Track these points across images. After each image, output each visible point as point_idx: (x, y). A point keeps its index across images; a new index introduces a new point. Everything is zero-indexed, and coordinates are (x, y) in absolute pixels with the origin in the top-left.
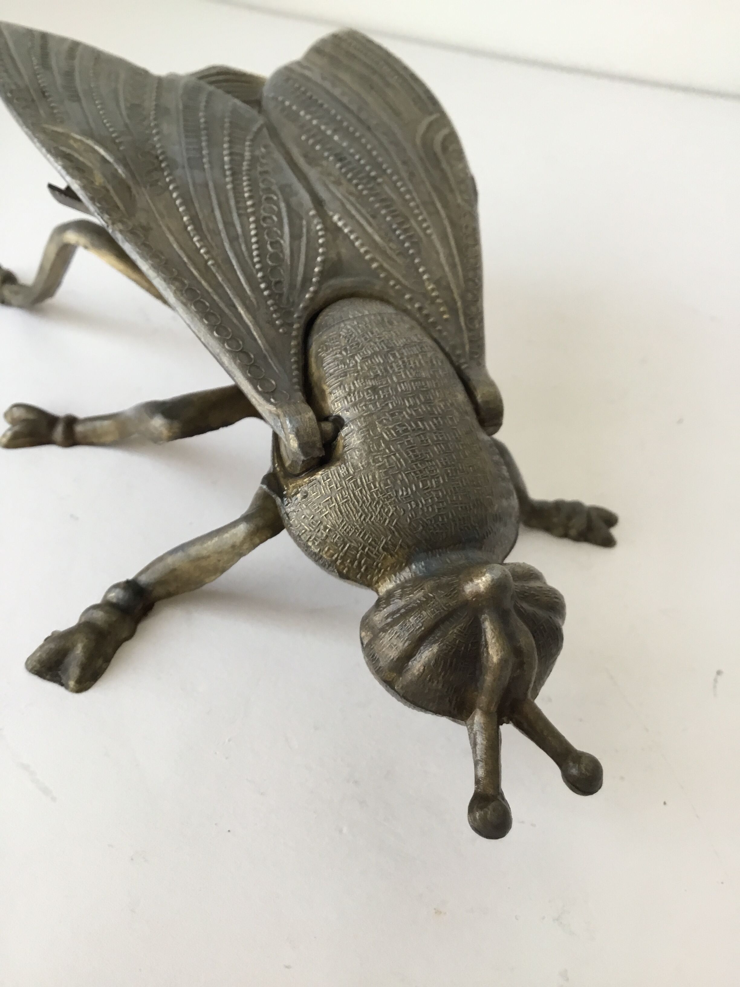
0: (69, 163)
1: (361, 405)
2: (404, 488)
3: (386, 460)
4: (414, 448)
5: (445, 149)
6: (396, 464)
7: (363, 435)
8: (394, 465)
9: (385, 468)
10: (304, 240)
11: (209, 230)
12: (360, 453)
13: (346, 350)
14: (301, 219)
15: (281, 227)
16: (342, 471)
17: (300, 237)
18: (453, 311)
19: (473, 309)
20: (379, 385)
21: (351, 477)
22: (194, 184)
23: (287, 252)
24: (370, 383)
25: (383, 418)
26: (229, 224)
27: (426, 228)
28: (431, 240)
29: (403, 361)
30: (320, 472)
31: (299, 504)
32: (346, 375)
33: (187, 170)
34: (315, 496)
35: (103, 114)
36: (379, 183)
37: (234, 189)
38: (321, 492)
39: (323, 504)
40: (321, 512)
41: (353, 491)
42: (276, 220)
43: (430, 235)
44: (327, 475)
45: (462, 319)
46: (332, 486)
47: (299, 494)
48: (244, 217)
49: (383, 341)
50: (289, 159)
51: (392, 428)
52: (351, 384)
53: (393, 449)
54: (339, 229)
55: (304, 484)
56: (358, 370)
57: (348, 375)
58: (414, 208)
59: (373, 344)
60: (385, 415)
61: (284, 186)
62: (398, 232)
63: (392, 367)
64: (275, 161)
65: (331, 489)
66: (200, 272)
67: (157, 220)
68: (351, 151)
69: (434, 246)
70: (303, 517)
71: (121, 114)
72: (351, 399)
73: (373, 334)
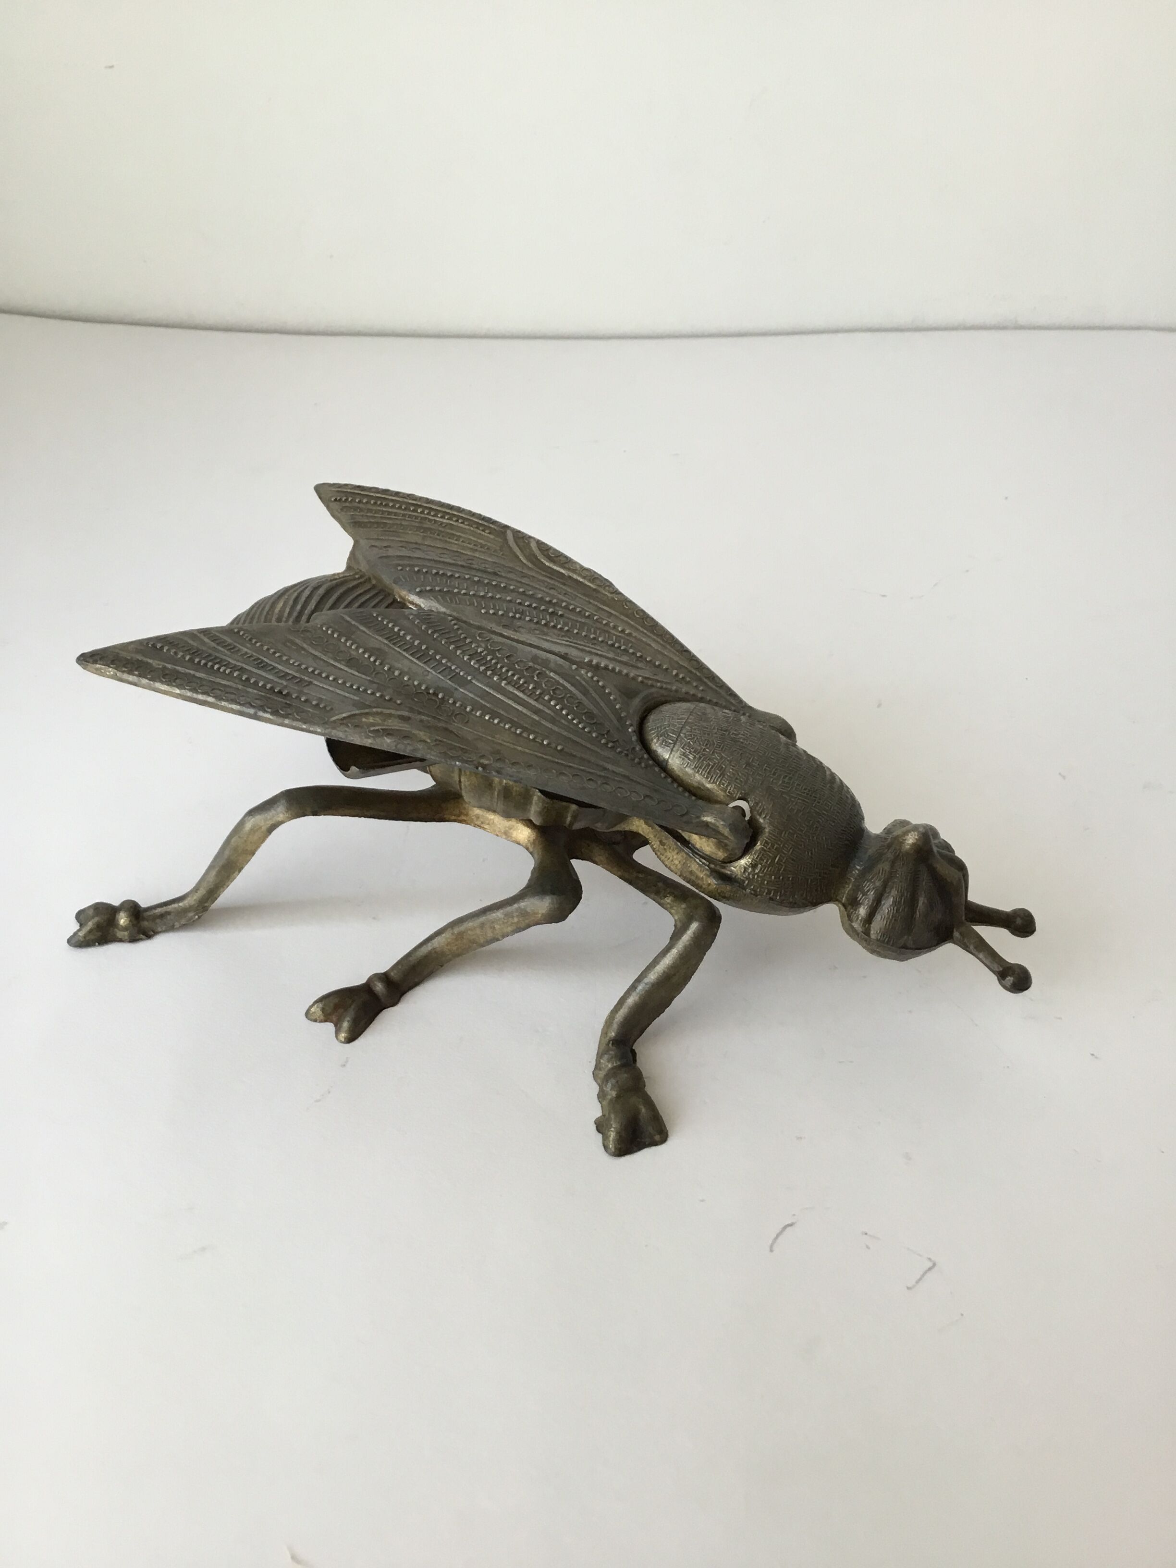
0: (394, 738)
1: (751, 781)
2: (820, 817)
6: (804, 804)
7: (769, 799)
9: (800, 811)
12: (778, 813)
14: (574, 677)
15: (570, 691)
16: (775, 833)
17: (588, 691)
21: (784, 832)
22: (481, 698)
23: (591, 707)
25: (772, 780)
26: (538, 712)
27: (623, 631)
28: (635, 637)
29: (742, 735)
30: (759, 844)
31: (756, 877)
32: (722, 767)
33: (461, 690)
34: (766, 862)
35: (344, 683)
36: (561, 616)
37: (509, 683)
38: (770, 857)
39: (777, 863)
40: (779, 870)
41: (791, 840)
42: (562, 688)
43: (630, 635)
44: (766, 842)
45: (709, 683)
46: (775, 847)
47: (750, 870)
48: (541, 700)
49: (718, 729)
50: (502, 635)
51: (782, 783)
52: (731, 770)
53: (795, 796)
54: (597, 667)
55: (750, 860)
56: (726, 758)
57: (724, 766)
58: (600, 620)
59: (716, 735)
60: (771, 777)
61: (535, 659)
62: (616, 645)
63: (742, 743)
64: (503, 644)
65: (776, 849)
66: (562, 759)
67: (493, 741)
68: (519, 601)
69: (642, 641)
70: (766, 882)
71: (354, 675)
72: (741, 781)
73: (707, 728)
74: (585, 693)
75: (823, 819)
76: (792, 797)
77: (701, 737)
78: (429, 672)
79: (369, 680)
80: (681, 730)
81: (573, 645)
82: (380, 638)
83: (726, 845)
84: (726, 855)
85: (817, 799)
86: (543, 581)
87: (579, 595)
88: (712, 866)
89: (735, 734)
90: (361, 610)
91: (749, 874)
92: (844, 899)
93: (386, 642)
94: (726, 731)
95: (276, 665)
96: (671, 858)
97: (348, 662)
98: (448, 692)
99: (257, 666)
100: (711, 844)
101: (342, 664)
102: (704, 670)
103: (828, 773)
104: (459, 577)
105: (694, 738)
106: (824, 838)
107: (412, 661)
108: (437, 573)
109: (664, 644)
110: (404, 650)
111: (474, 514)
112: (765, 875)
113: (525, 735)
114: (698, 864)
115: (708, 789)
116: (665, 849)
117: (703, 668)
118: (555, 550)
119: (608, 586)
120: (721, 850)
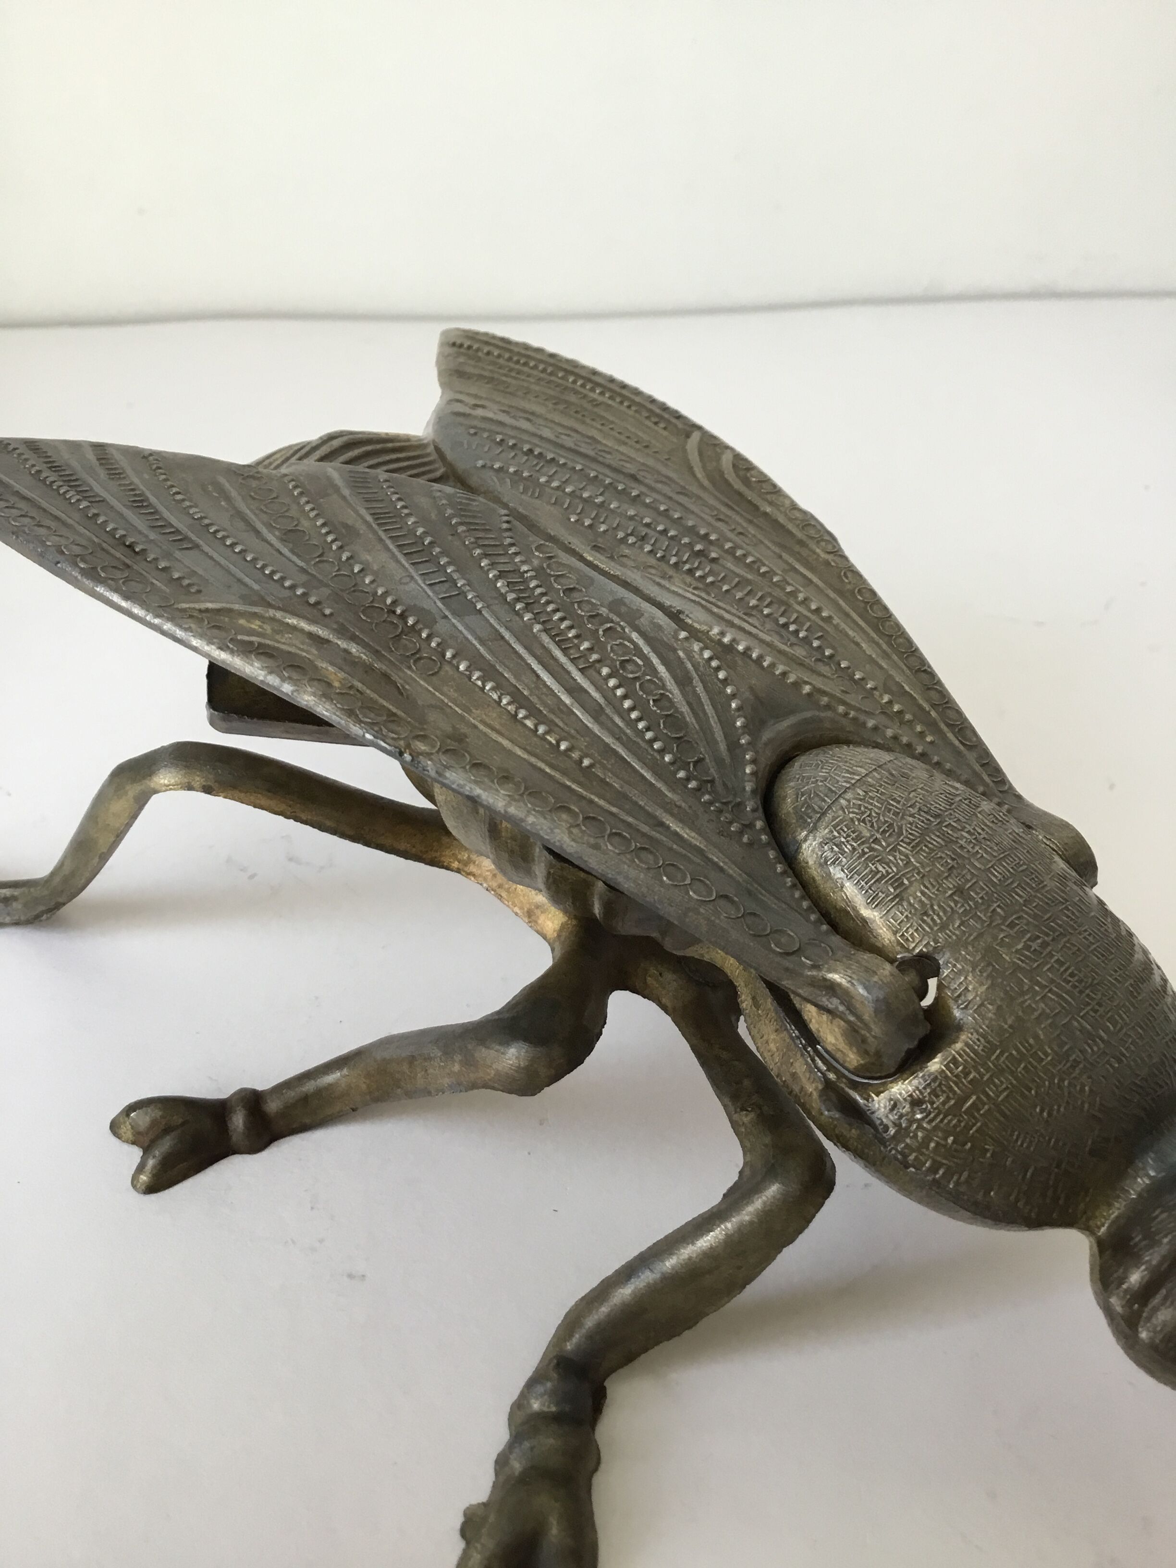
0: (271, 662)
1: (956, 926)
2: (1090, 1042)
3: (1042, 1005)
4: (1070, 971)
5: (746, 482)
6: (1060, 1004)
7: (985, 974)
8: (1059, 1008)
9: (1048, 1017)
10: (696, 681)
11: (552, 711)
12: (995, 1007)
13: (876, 841)
14: (675, 650)
15: (655, 671)
16: (979, 1046)
17: (690, 680)
18: (932, 726)
19: (950, 713)
20: (965, 884)
21: (998, 1052)
22: (482, 642)
23: (685, 709)
24: (950, 884)
25: (1002, 936)
26: (575, 690)
27: (818, 611)
28: (836, 627)
29: (969, 832)
30: (936, 1060)
31: (915, 1126)
32: (902, 883)
33: (454, 621)
34: (944, 1103)
35: (255, 560)
36: (714, 560)
37: (546, 630)
38: (955, 1093)
39: (965, 1112)
40: (968, 1128)
41: (1012, 1073)
42: (640, 662)
43: (829, 619)
44: (954, 1061)
45: (950, 735)
46: (971, 1076)
47: (907, 1108)
48: (591, 672)
49: (920, 809)
50: (582, 559)
51: (1023, 948)
52: (919, 894)
53: (1044, 983)
54: (730, 648)
55: (910, 1088)
56: (917, 868)
57: (906, 882)
58: (782, 584)
59: (911, 819)
60: (1002, 930)
61: (616, 605)
62: (792, 628)
63: (961, 847)
64: (571, 568)
65: (971, 1082)
66: (579, 784)
67: (463, 717)
68: (647, 520)
69: (847, 635)
70: (932, 1145)
71: (280, 553)
72: (933, 919)
73: (898, 802)
74: (683, 682)
75: (1095, 1049)
76: (1038, 984)
77: (878, 814)
78: (412, 578)
79: (302, 568)
80: (845, 792)
81: (703, 602)
82: (363, 512)
83: (864, 1041)
84: (862, 1062)
85: (1093, 1003)
86: (712, 508)
87: (766, 542)
88: (832, 1076)
89: (954, 829)
90: (367, 470)
91: (901, 1116)
92: (1103, 1229)
93: (369, 518)
94: (936, 816)
95: (161, 509)
96: (765, 1038)
97: (285, 534)
98: (427, 619)
99: (130, 504)
100: (836, 1030)
101: (274, 535)
102: (949, 712)
103: (1139, 956)
104: (565, 464)
105: (863, 813)
106: (1087, 1088)
107: (393, 556)
108: (531, 451)
109: (889, 650)
110: (391, 537)
111: (653, 401)
112: (935, 1128)
113: (529, 723)
114: (807, 1063)
115: (864, 921)
116: (759, 1016)
117: (949, 708)
118: (762, 473)
119: (827, 541)
120: (854, 1049)
